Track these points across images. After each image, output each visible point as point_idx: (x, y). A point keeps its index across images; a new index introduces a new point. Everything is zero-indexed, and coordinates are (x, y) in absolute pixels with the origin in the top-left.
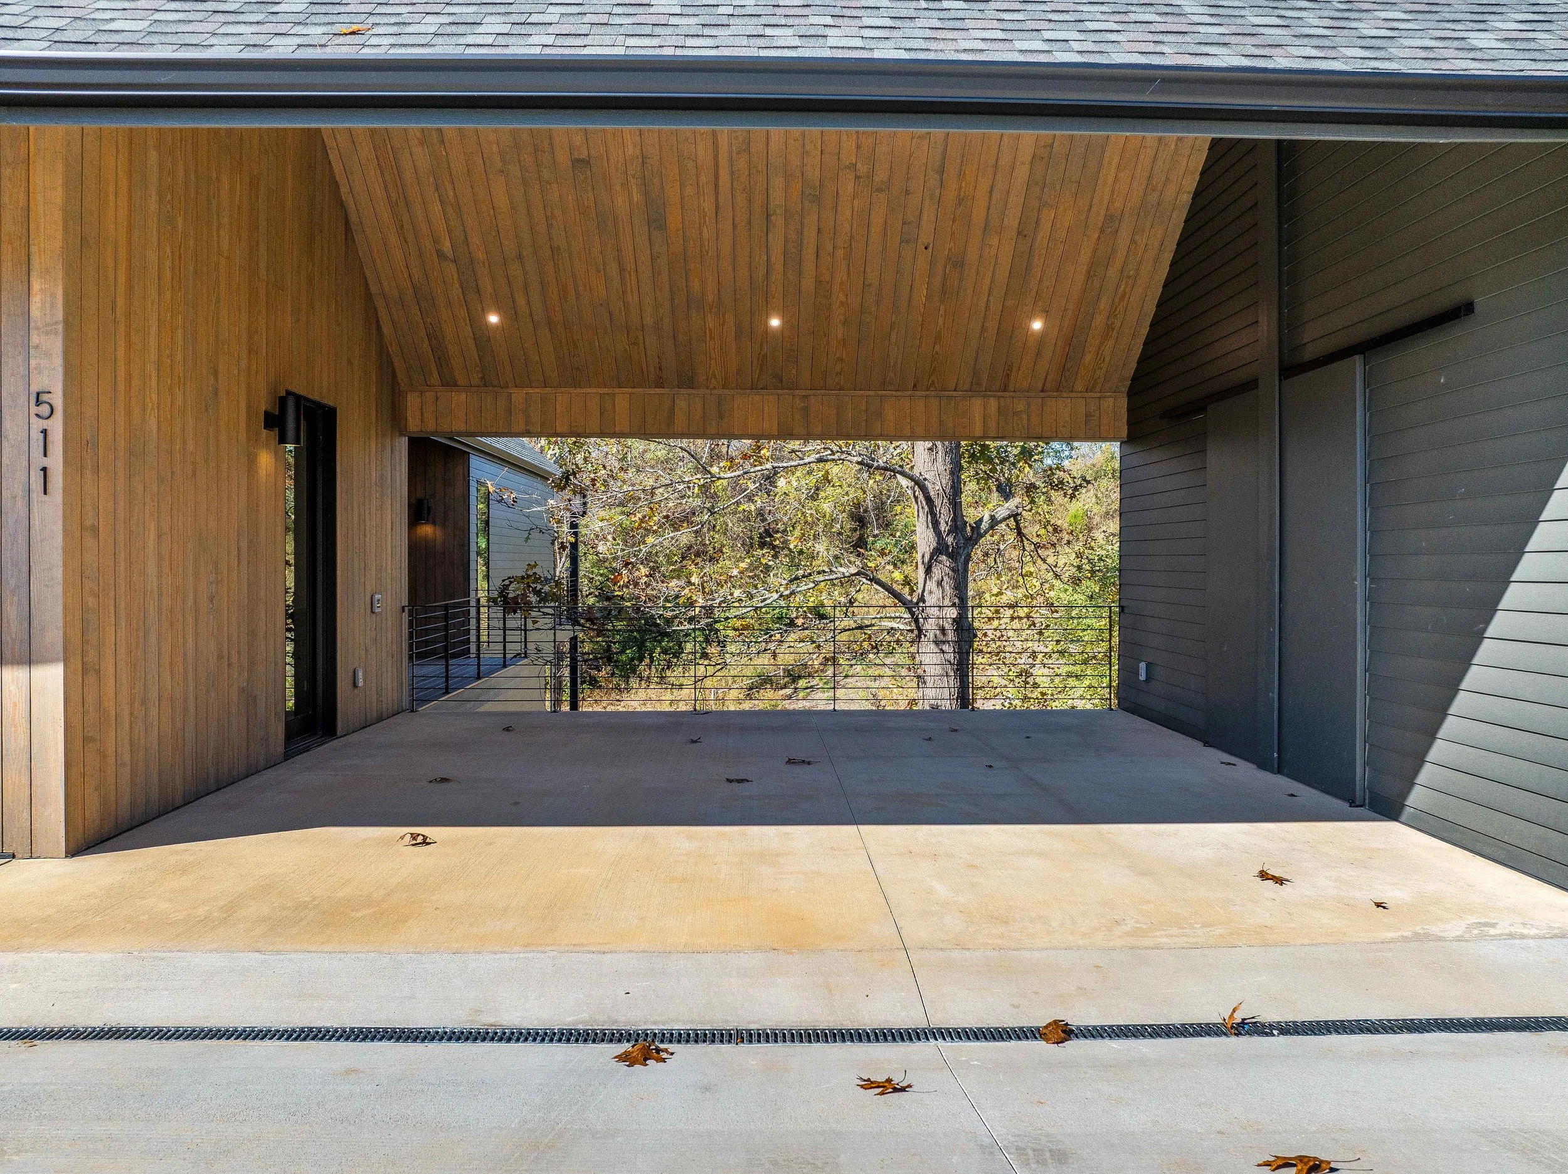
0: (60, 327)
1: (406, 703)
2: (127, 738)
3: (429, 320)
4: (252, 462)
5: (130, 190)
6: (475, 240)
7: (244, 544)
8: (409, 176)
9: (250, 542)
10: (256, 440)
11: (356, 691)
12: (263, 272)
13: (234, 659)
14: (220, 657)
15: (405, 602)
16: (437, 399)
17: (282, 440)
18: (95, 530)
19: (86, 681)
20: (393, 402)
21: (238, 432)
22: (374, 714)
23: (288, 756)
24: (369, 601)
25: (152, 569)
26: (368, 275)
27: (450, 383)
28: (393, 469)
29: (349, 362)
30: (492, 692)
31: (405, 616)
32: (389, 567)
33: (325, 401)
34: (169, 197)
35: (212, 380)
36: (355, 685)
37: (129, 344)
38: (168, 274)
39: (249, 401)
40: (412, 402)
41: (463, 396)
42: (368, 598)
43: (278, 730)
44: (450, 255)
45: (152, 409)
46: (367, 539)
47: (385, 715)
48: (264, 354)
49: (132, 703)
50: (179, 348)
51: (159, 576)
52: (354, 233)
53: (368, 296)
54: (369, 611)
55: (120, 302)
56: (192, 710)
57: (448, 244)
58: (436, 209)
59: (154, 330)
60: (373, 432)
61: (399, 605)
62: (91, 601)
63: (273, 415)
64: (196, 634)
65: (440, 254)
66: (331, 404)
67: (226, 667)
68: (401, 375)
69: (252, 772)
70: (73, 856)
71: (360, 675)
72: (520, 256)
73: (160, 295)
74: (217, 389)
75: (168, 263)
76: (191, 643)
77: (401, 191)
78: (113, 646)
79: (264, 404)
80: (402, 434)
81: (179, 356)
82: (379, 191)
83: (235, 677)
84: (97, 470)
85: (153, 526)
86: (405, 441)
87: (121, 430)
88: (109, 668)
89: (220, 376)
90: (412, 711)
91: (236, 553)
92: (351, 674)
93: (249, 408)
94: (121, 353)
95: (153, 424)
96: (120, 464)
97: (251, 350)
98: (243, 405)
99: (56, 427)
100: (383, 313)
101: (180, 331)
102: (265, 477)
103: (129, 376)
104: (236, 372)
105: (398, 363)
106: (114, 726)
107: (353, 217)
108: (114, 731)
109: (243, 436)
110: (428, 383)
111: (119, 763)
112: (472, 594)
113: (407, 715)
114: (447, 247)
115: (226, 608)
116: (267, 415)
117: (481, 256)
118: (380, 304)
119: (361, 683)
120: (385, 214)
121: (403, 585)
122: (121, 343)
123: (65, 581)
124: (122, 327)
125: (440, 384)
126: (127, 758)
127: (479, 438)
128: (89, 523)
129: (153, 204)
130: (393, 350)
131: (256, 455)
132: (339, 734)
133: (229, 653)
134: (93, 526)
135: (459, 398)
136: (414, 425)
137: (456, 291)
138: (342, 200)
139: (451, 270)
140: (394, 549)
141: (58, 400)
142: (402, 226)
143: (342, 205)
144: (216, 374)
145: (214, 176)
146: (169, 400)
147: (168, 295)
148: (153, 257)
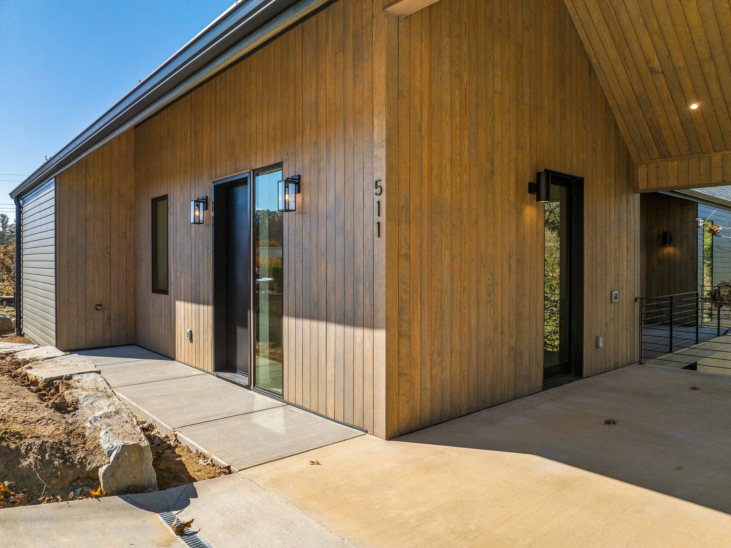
0: (384, 143)
1: (637, 358)
2: (428, 375)
3: (648, 117)
4: (519, 213)
5: (430, 61)
6: (676, 54)
7: (513, 262)
8: (625, 21)
9: (518, 261)
10: (523, 200)
11: (598, 350)
12: (527, 99)
13: (506, 330)
14: (495, 329)
15: (637, 295)
16: (658, 167)
17: (538, 199)
18: (408, 257)
19: (401, 341)
20: (628, 173)
21: (509, 196)
22: (612, 364)
23: (545, 387)
24: (609, 296)
25: (446, 276)
26: (606, 94)
27: (666, 156)
28: (628, 213)
29: (594, 149)
30: (708, 352)
31: (637, 304)
32: (625, 274)
33: (575, 174)
34: (458, 62)
35: (490, 166)
36: (597, 346)
37: (431, 149)
38: (458, 106)
39: (517, 177)
40: (642, 171)
41: (676, 163)
42: (608, 293)
43: (538, 372)
44: (659, 69)
45: (447, 185)
46: (608, 257)
47: (620, 364)
48: (528, 148)
49: (432, 355)
50: (466, 149)
51: (452, 282)
52: (595, 70)
53: (608, 108)
54: (608, 301)
55: (424, 126)
56: (474, 360)
57: (657, 62)
58: (646, 40)
59: (448, 140)
60: (613, 192)
61: (632, 299)
62: (404, 296)
63: (533, 184)
64: (478, 317)
65: (652, 71)
66: (580, 175)
67: (500, 335)
68: (634, 156)
69: (517, 397)
70: (390, 440)
71: (601, 339)
72: (712, 57)
73: (451, 118)
74: (493, 171)
75: (457, 101)
76: (474, 321)
77: (622, 35)
78: (419, 322)
79: (529, 178)
80: (635, 192)
81: (466, 153)
82: (608, 40)
83: (506, 340)
84: (409, 222)
85: (447, 253)
86: (637, 196)
87: (425, 199)
88: (416, 334)
89: (496, 164)
90: (641, 364)
91: (508, 267)
92: (594, 340)
93: (517, 182)
94: (425, 155)
95: (447, 194)
96: (425, 218)
97: (518, 147)
98: (513, 180)
99: (383, 198)
100: (618, 117)
101: (466, 139)
102: (529, 222)
103: (431, 169)
104: (507, 161)
105: (631, 148)
106: (419, 367)
107: (594, 61)
108: (419, 371)
109: (512, 198)
110: (652, 158)
111: (423, 388)
112: (699, 288)
113: (636, 366)
114: (656, 64)
115: (500, 299)
116: (530, 184)
117: (681, 63)
118: (616, 112)
119: (601, 344)
120: (613, 52)
121: (636, 285)
122: (425, 148)
123: (387, 285)
124: (426, 141)
125: (660, 157)
126: (428, 385)
127: (692, 189)
128: (403, 252)
129: (446, 68)
130: (627, 140)
131: (523, 209)
132: (584, 376)
133: (502, 326)
134: (406, 253)
135: (673, 165)
136: (642, 186)
137: (665, 93)
138: (586, 52)
139: (661, 79)
140: (629, 263)
141: (383, 184)
142: (625, 59)
143: (586, 55)
144: (492, 164)
145: (490, 46)
146: (459, 180)
147: (458, 119)
148: (447, 98)
